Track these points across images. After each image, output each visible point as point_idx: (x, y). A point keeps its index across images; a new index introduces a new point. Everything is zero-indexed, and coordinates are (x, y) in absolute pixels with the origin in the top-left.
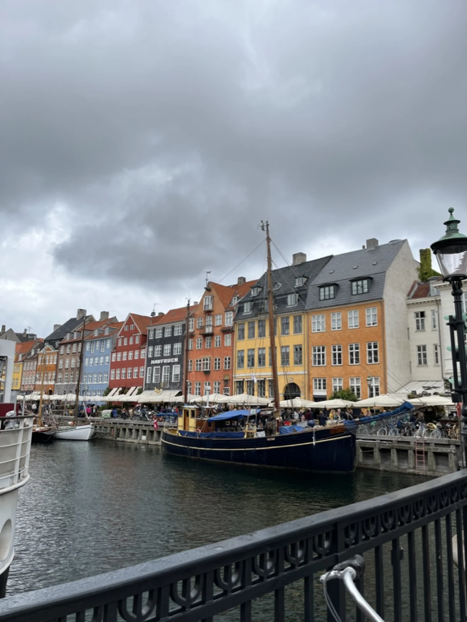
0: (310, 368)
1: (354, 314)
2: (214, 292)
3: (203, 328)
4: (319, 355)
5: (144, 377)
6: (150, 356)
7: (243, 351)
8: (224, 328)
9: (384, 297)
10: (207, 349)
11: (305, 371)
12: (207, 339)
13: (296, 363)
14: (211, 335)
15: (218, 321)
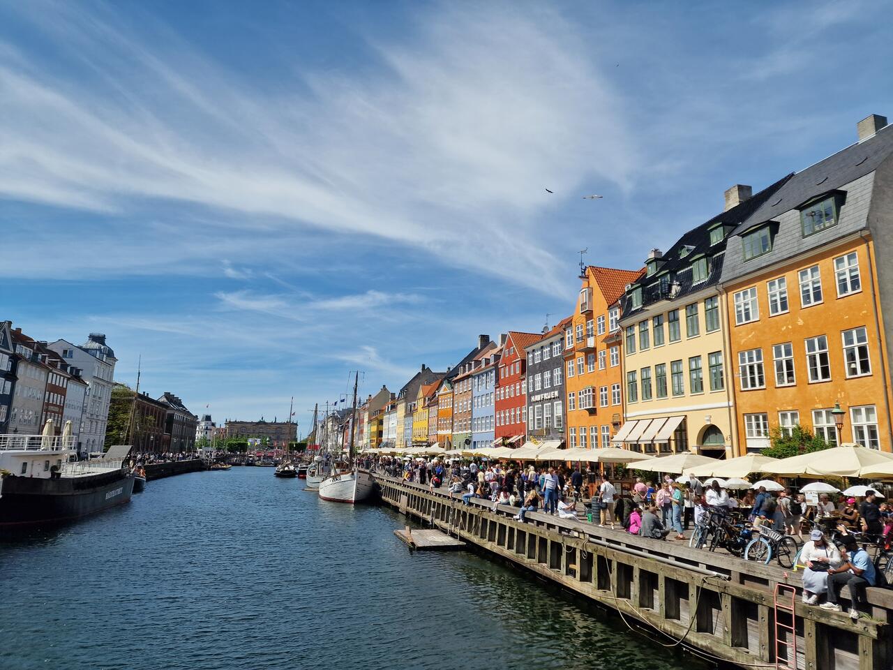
0: (738, 394)
1: (812, 277)
2: (593, 280)
3: (583, 340)
4: (751, 367)
5: (526, 421)
6: (531, 391)
7: (635, 372)
8: (609, 336)
9: (872, 225)
10: (590, 373)
11: (729, 400)
12: (590, 359)
13: (714, 386)
14: (594, 350)
15: (601, 327)
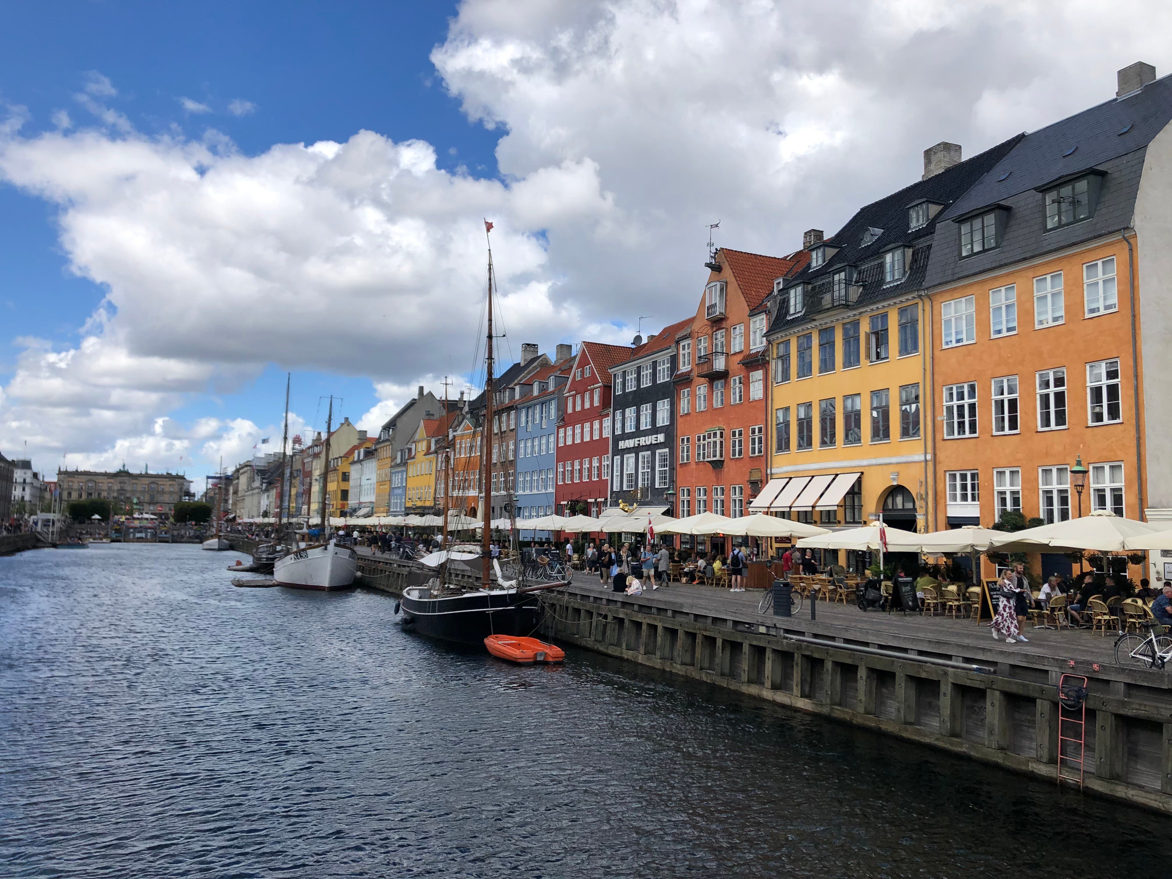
0: (939, 444)
1: (1052, 288)
2: (727, 272)
3: (708, 359)
4: (961, 408)
5: (609, 478)
6: (618, 432)
7: (787, 409)
8: (750, 355)
9: (1138, 221)
10: (716, 409)
11: (926, 453)
12: (717, 387)
13: (905, 433)
14: (724, 375)
15: (737, 341)
